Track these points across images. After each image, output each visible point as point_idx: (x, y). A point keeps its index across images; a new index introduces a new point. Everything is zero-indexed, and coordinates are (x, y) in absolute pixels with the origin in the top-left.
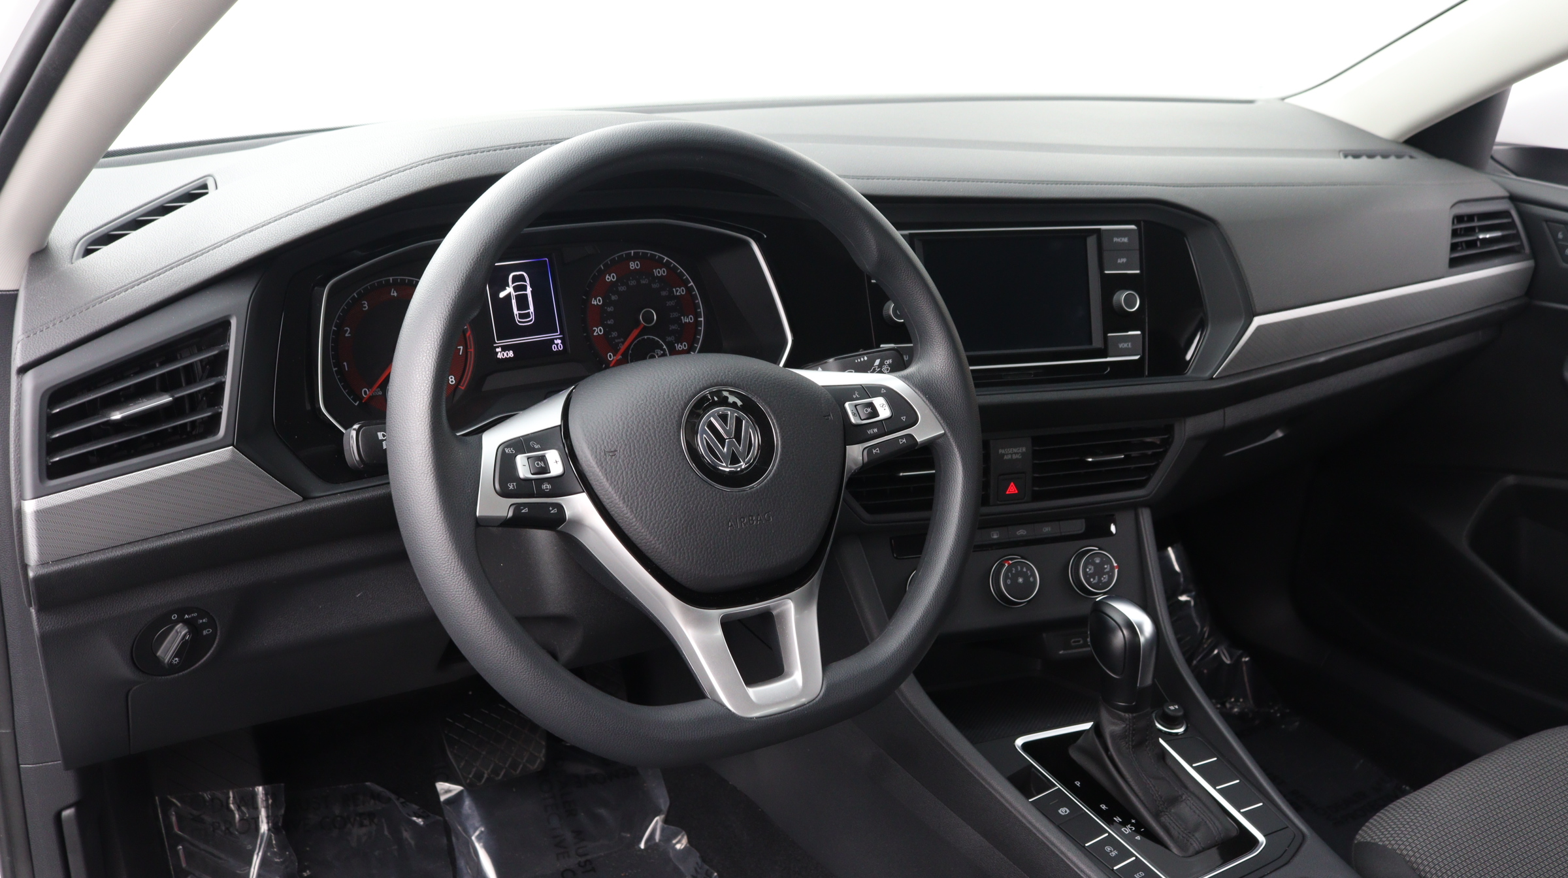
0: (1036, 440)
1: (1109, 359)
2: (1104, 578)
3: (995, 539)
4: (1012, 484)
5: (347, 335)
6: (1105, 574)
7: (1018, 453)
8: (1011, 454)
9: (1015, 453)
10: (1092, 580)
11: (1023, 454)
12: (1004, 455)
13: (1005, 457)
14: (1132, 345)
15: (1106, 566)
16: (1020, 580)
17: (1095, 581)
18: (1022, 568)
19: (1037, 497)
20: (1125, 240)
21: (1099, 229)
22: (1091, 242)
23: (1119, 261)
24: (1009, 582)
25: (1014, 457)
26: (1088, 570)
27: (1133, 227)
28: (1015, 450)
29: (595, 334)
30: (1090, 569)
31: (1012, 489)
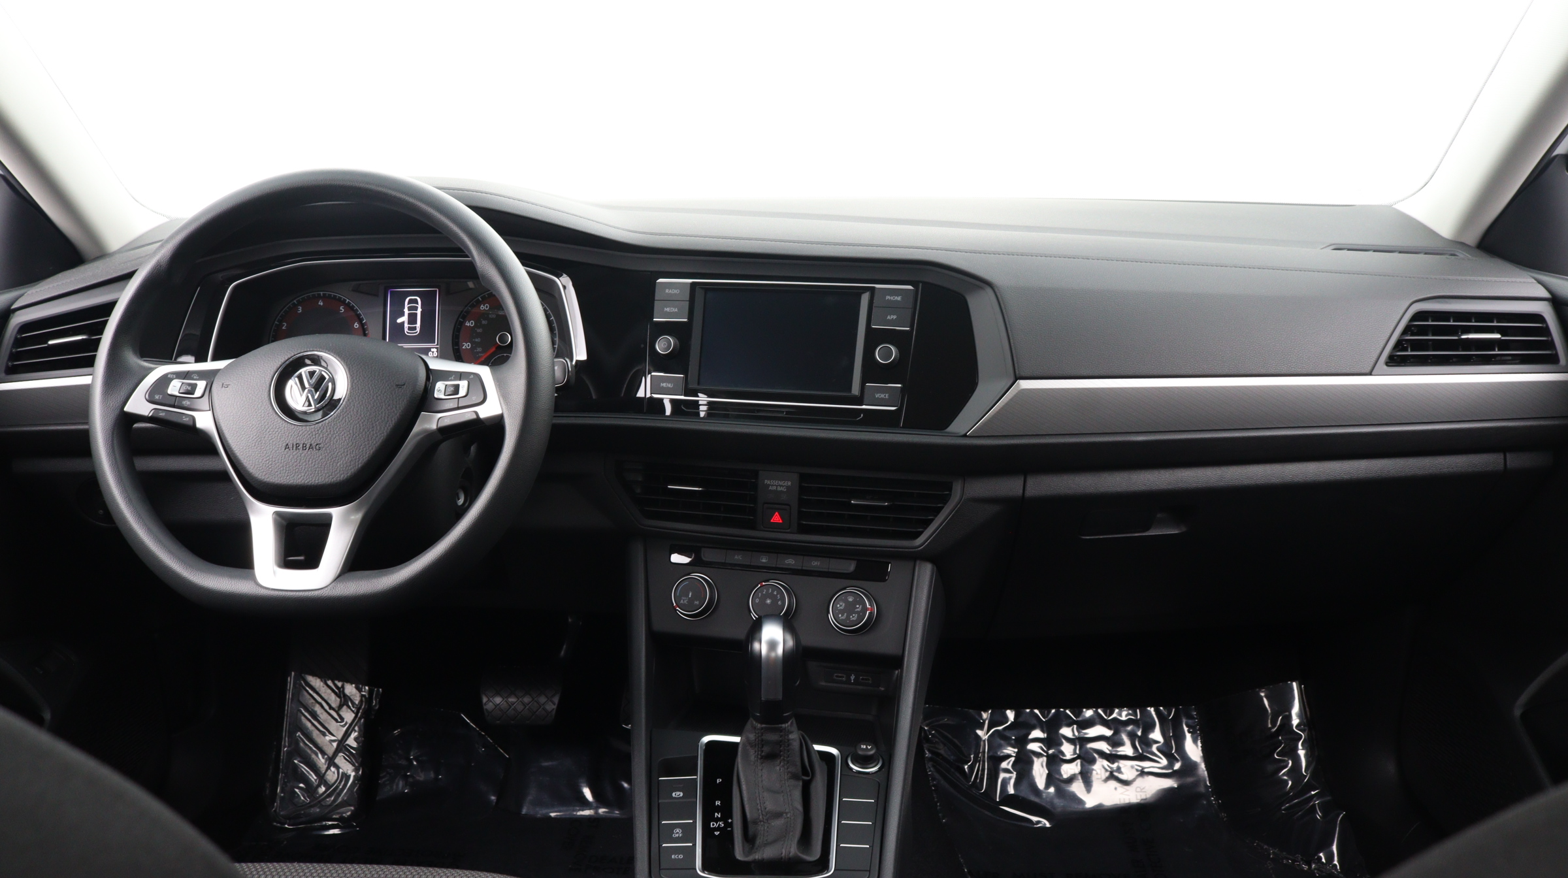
0: (803, 477)
1: (864, 407)
2: (853, 617)
3: (763, 563)
4: (777, 513)
5: (283, 328)
6: (855, 613)
7: (783, 486)
8: (777, 486)
9: (781, 486)
10: (840, 616)
11: (788, 487)
12: (769, 485)
13: (770, 488)
14: (889, 396)
15: (858, 606)
16: (769, 601)
17: (843, 618)
18: (773, 591)
19: (803, 530)
20: (899, 298)
21: (874, 287)
22: (865, 298)
23: (889, 317)
24: (757, 601)
25: (779, 489)
26: (838, 606)
27: (910, 287)
28: (781, 483)
29: (463, 348)
30: (841, 606)
31: (776, 518)
